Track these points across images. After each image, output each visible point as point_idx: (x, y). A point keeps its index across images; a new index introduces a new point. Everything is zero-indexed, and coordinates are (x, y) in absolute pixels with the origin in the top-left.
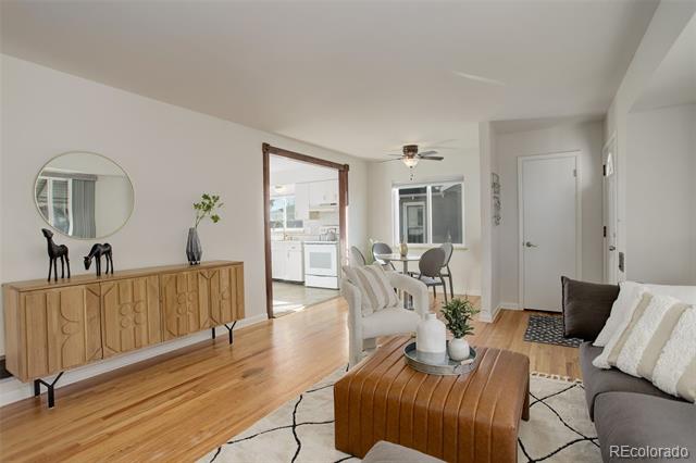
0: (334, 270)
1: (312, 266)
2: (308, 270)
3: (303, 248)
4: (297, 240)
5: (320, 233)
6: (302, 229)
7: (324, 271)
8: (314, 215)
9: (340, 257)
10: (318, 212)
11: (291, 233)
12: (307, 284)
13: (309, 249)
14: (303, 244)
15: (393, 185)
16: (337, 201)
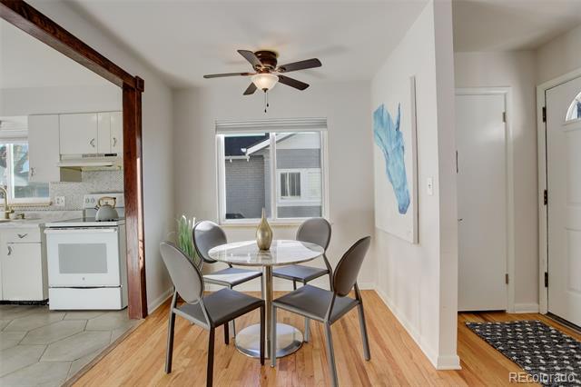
0: (112, 275)
1: (64, 269)
2: (55, 277)
3: (44, 237)
4: (35, 218)
5: (84, 206)
6: (47, 200)
7: (91, 279)
8: (70, 173)
9: (124, 251)
10: (79, 169)
11: (20, 206)
12: (52, 306)
13: (56, 239)
14: (43, 228)
15: (218, 129)
16: (119, 149)
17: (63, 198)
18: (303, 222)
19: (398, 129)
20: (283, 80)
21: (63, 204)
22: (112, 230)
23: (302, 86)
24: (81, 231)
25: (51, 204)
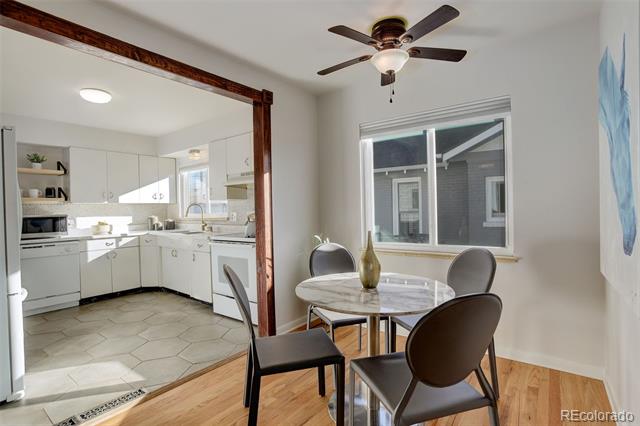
3: (211, 249)
13: (216, 251)
14: (210, 240)
15: (363, 133)
17: (235, 214)
18: (462, 251)
19: (622, 87)
20: (416, 53)
21: (235, 220)
22: (250, 246)
23: (457, 55)
24: (231, 245)
25: (228, 219)
